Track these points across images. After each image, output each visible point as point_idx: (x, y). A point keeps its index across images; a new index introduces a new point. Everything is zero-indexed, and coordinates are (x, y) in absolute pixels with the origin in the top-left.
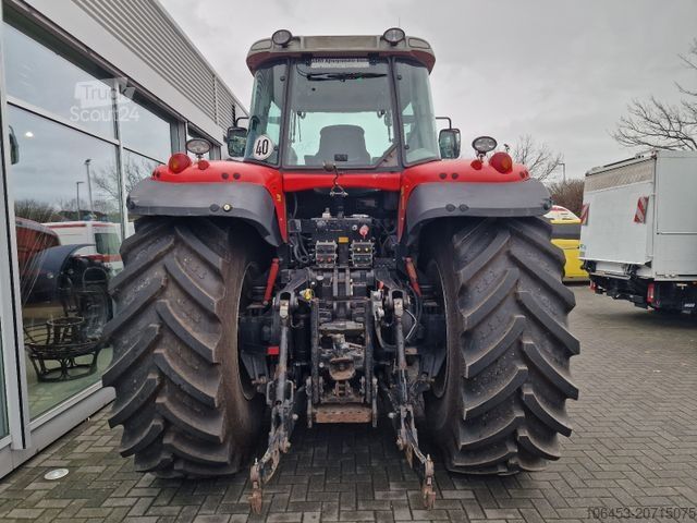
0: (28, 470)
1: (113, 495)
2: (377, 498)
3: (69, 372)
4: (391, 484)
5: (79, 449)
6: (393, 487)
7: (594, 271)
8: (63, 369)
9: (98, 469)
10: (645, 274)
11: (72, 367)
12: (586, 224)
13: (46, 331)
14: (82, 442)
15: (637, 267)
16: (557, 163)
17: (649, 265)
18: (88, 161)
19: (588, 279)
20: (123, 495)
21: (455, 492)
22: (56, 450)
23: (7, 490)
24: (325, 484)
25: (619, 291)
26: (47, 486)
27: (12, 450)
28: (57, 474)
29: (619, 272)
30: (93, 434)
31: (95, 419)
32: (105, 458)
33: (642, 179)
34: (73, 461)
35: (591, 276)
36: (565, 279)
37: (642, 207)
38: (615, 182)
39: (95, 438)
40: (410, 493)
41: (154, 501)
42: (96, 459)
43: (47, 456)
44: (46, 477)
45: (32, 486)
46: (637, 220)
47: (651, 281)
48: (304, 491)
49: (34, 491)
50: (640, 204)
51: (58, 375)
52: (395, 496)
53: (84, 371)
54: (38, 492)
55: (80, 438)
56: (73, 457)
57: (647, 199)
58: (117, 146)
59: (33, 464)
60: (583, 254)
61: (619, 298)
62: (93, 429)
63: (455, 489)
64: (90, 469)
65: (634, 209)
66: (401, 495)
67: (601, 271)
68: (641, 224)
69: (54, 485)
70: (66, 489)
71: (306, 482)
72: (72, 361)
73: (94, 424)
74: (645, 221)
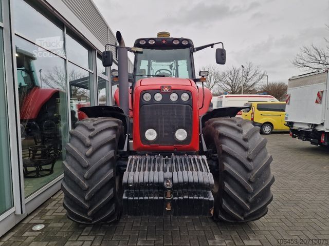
0: (23, 225)
1: (70, 239)
2: (210, 244)
3: (40, 173)
4: (215, 236)
5: (48, 214)
6: (217, 238)
7: (292, 127)
8: (37, 171)
9: (60, 225)
10: (320, 129)
11: (40, 170)
12: (289, 104)
13: (28, 152)
14: (49, 210)
15: (316, 125)
16: (263, 75)
17: (322, 124)
18: (40, 70)
19: (289, 130)
20: (75, 240)
21: (250, 241)
22: (36, 214)
23: (13, 236)
24: (180, 236)
25: (305, 137)
26: (34, 234)
27: (16, 215)
28: (39, 227)
29: (306, 127)
30: (54, 205)
31: (55, 197)
32: (62, 219)
33: (320, 82)
34: (46, 220)
35: (291, 129)
36: (273, 131)
37: (320, 96)
38: (305, 83)
39: (56, 208)
40: (227, 242)
41: (92, 243)
42: (58, 219)
43: (32, 217)
44: (33, 229)
45: (26, 234)
46: (317, 102)
47: (323, 132)
48: (171, 239)
49: (28, 236)
50: (318, 94)
51: (35, 174)
52: (219, 243)
53: (48, 172)
54: (30, 237)
55: (48, 208)
56: (46, 218)
57: (322, 92)
58: (65, 60)
59: (26, 222)
60: (286, 118)
61: (305, 140)
62: (54, 203)
63: (250, 240)
64: (56, 225)
65: (316, 97)
66: (222, 242)
67: (296, 127)
68: (319, 104)
69: (38, 233)
70: (44, 236)
71: (170, 234)
72: (40, 167)
73: (54, 200)
74: (321, 103)
